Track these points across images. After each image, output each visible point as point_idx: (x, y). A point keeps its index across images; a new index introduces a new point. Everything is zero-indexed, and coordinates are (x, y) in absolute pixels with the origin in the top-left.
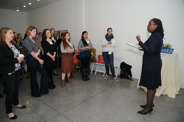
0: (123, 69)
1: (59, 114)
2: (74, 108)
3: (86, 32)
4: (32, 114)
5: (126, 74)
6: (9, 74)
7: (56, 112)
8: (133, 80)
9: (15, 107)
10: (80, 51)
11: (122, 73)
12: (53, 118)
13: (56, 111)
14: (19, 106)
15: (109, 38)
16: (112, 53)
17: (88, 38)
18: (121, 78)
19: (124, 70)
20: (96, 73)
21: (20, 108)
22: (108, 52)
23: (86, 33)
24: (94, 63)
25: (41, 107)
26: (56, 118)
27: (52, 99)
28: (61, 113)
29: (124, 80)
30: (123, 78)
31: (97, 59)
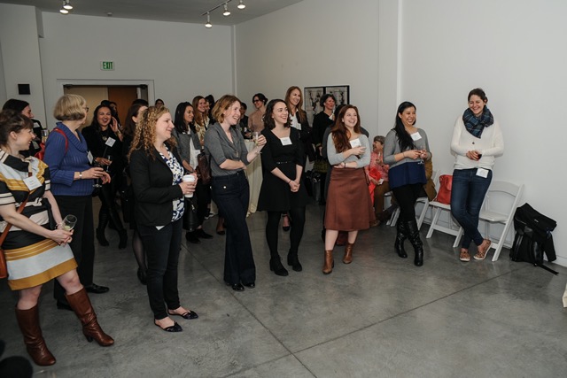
0: (523, 231)
1: (287, 352)
2: (332, 342)
3: (410, 105)
4: (219, 342)
5: (535, 248)
6: (159, 228)
7: (280, 345)
8: (556, 273)
9: (171, 312)
10: (391, 164)
11: (519, 242)
12: (269, 362)
13: (281, 343)
14: (181, 310)
15: (475, 127)
16: (490, 173)
17: (417, 125)
18: (513, 260)
19: (525, 236)
20: (429, 235)
21: (182, 316)
22: (475, 170)
23: (409, 110)
24: (426, 200)
25: (244, 325)
26: (277, 362)
27: (276, 305)
28: (292, 350)
29: (524, 268)
30: (523, 260)
31: (437, 188)
